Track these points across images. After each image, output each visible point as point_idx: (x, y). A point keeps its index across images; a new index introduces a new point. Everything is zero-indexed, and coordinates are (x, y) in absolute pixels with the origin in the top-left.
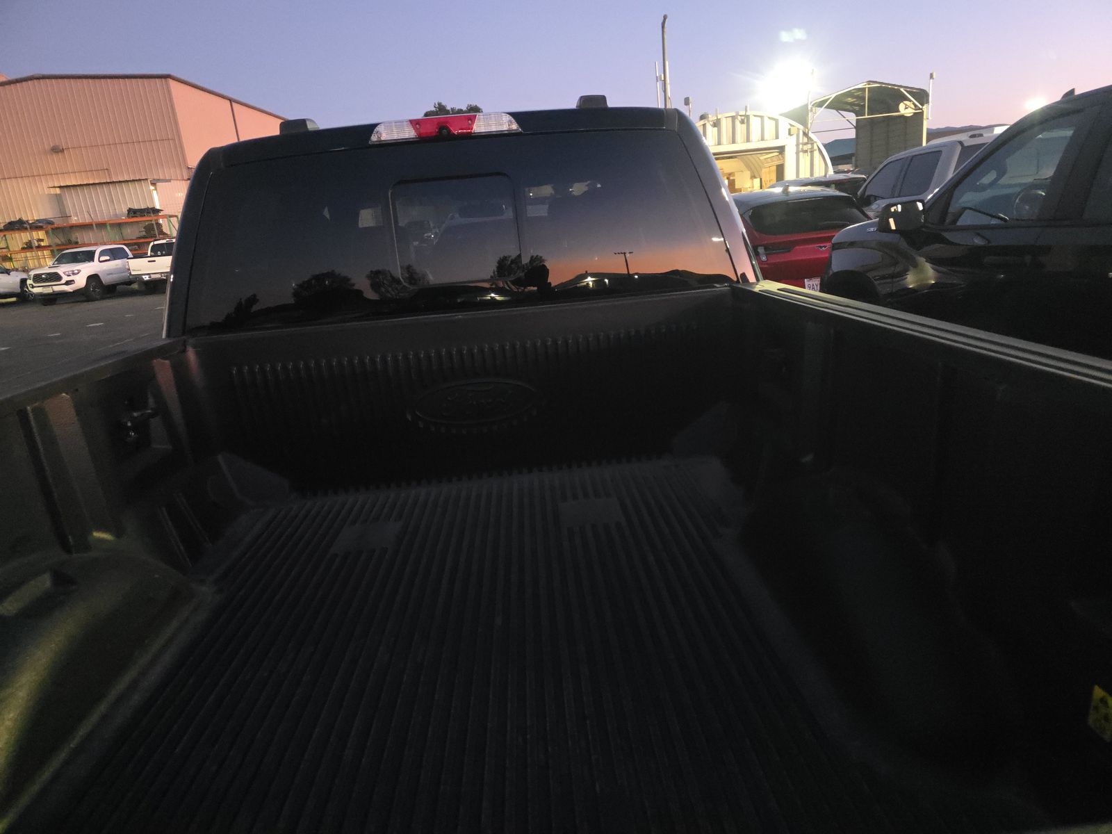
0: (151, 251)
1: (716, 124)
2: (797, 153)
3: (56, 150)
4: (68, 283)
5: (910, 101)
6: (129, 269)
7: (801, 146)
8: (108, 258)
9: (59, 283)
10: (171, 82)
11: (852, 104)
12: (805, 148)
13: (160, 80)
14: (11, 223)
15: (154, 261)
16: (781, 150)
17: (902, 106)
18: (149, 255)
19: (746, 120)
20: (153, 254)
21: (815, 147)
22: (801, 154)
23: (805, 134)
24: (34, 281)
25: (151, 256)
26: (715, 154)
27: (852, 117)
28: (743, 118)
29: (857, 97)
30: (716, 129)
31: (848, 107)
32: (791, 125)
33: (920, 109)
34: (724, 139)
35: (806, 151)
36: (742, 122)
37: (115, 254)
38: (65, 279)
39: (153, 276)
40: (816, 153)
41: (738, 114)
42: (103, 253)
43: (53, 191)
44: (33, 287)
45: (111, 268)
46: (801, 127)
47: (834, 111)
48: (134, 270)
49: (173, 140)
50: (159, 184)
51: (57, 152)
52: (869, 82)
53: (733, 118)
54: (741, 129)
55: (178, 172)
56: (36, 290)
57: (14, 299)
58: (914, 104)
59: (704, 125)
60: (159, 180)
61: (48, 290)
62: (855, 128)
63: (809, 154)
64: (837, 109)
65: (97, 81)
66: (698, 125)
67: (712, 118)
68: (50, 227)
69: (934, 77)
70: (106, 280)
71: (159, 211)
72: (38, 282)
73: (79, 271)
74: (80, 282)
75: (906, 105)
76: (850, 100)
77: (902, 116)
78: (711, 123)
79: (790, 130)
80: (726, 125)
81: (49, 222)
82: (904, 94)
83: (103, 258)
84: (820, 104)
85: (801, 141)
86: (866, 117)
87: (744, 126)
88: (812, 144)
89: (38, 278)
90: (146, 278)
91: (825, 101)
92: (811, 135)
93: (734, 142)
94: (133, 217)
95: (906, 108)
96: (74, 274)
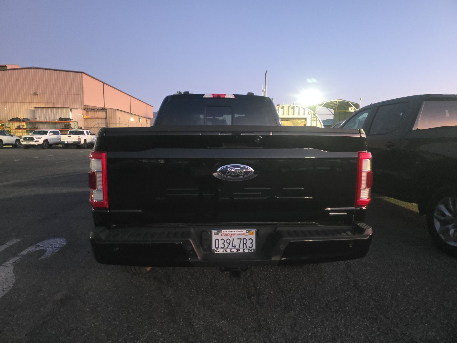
0: (69, 133)
1: (283, 108)
2: (311, 121)
3: (35, 94)
4: (36, 142)
5: (353, 107)
6: (60, 139)
7: (313, 119)
8: (52, 134)
9: (33, 141)
10: (83, 74)
11: (332, 106)
12: (314, 119)
13: (79, 73)
14: (13, 119)
15: (70, 137)
16: (305, 119)
17: (350, 109)
18: (68, 134)
19: (293, 108)
20: (69, 134)
21: (318, 119)
22: (313, 121)
23: (314, 115)
24: (23, 140)
25: (69, 135)
26: (281, 118)
27: (333, 111)
28: (292, 107)
29: (334, 104)
30: (282, 110)
31: (331, 107)
32: (309, 111)
33: (356, 110)
34: (285, 113)
35: (314, 120)
36: (292, 108)
37: (55, 133)
38: (35, 140)
39: (69, 142)
40: (318, 122)
41: (290, 105)
42: (51, 132)
43: (31, 108)
44: (23, 142)
45: (53, 138)
46: (313, 112)
47: (326, 108)
48: (62, 139)
49: (80, 95)
50: (73, 110)
51: (35, 95)
52: (338, 99)
53: (289, 107)
54: (291, 111)
55: (80, 106)
56: (23, 143)
57: (11, 146)
58: (354, 108)
59: (278, 108)
60: (73, 109)
61: (28, 144)
62: (334, 114)
63: (315, 121)
64: (327, 107)
65: (56, 71)
66: (276, 107)
67: (281, 106)
68: (28, 121)
69: (361, 99)
70: (50, 142)
71: (71, 119)
72: (25, 140)
73: (41, 138)
74: (41, 141)
75: (351, 108)
76: (332, 105)
77: (350, 112)
78: (281, 107)
79: (309, 113)
80: (286, 109)
81: (28, 120)
82: (351, 105)
83: (50, 134)
84: (320, 105)
85: (313, 117)
86: (337, 111)
87: (293, 110)
88: (317, 118)
89: (25, 139)
90: (66, 142)
91: (322, 104)
92: (316, 115)
93: (288, 114)
94: (61, 121)
95: (351, 109)
96: (39, 138)
